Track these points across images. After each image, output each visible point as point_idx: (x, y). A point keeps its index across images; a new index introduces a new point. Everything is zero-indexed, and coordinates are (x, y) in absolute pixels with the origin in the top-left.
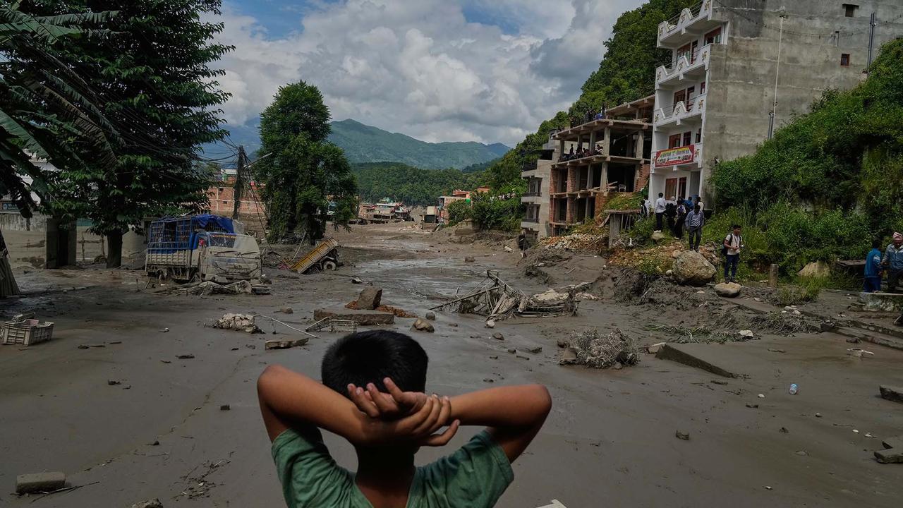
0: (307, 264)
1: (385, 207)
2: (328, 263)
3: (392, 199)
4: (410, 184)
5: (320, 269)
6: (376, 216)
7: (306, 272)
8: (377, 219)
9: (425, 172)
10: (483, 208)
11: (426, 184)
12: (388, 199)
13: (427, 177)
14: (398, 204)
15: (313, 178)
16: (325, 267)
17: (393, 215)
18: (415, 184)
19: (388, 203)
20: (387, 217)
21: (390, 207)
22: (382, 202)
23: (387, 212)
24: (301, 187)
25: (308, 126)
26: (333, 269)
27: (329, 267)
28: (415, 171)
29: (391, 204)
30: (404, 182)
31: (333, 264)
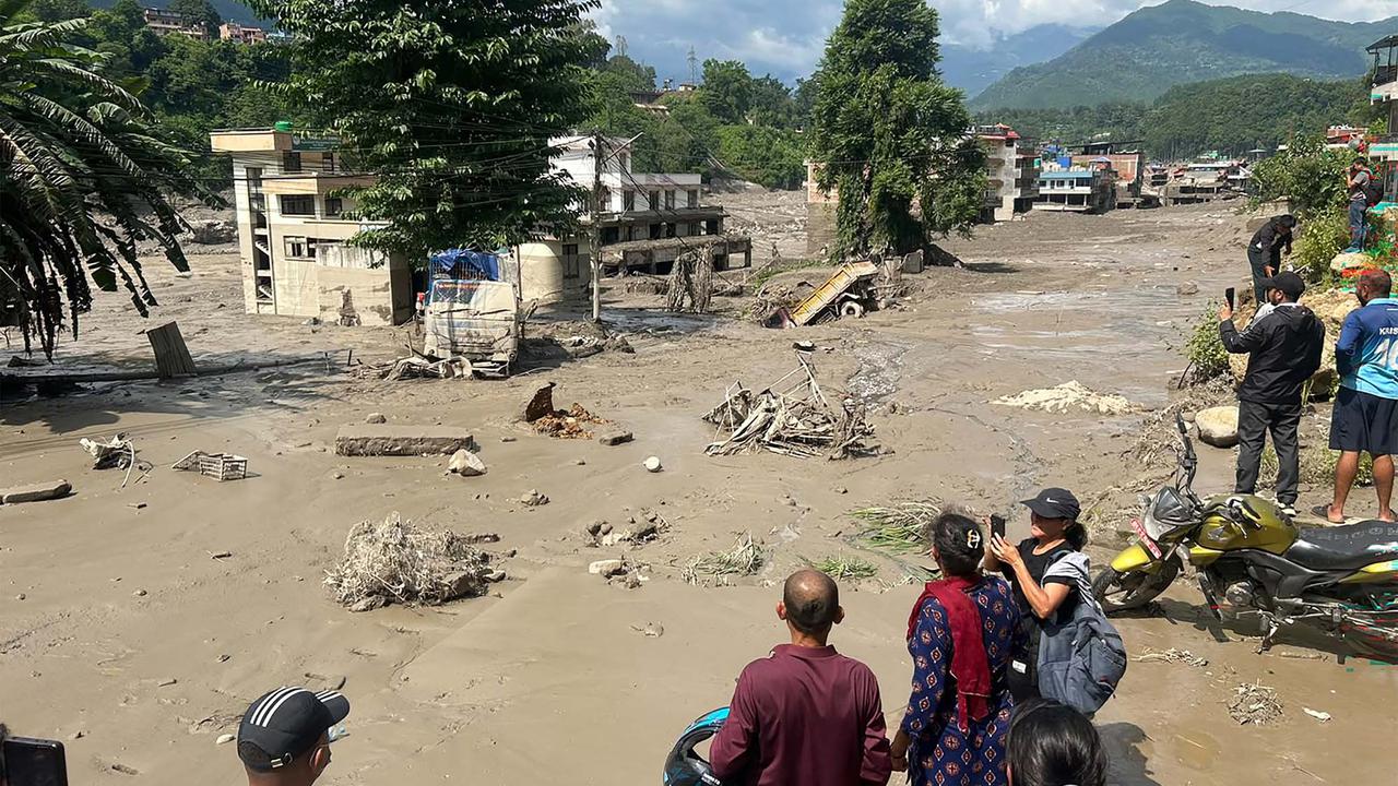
0: (816, 305)
1: (1206, 169)
2: (848, 304)
3: (1225, 151)
4: (1295, 116)
5: (835, 314)
6: (1184, 190)
7: (812, 322)
8: (1186, 196)
9: (1331, 87)
10: (1313, 171)
11: (1332, 111)
12: (1214, 154)
13: (1335, 98)
14: (1235, 163)
15: (898, 146)
16: (844, 312)
17: (1221, 184)
18: (1308, 115)
19: (1213, 161)
20: (1208, 190)
21: (1217, 169)
22: (1200, 161)
23: (1210, 180)
24: (879, 163)
25: (895, 54)
26: (857, 314)
27: (850, 310)
28: (1308, 89)
29: (1220, 164)
30: (1282, 113)
31: (855, 306)
